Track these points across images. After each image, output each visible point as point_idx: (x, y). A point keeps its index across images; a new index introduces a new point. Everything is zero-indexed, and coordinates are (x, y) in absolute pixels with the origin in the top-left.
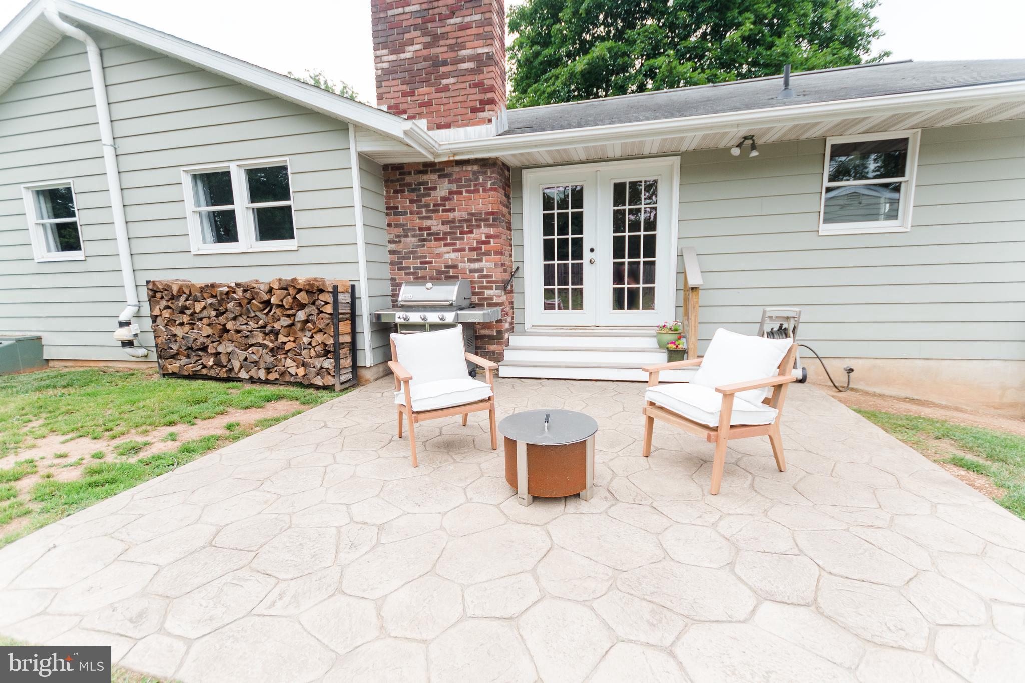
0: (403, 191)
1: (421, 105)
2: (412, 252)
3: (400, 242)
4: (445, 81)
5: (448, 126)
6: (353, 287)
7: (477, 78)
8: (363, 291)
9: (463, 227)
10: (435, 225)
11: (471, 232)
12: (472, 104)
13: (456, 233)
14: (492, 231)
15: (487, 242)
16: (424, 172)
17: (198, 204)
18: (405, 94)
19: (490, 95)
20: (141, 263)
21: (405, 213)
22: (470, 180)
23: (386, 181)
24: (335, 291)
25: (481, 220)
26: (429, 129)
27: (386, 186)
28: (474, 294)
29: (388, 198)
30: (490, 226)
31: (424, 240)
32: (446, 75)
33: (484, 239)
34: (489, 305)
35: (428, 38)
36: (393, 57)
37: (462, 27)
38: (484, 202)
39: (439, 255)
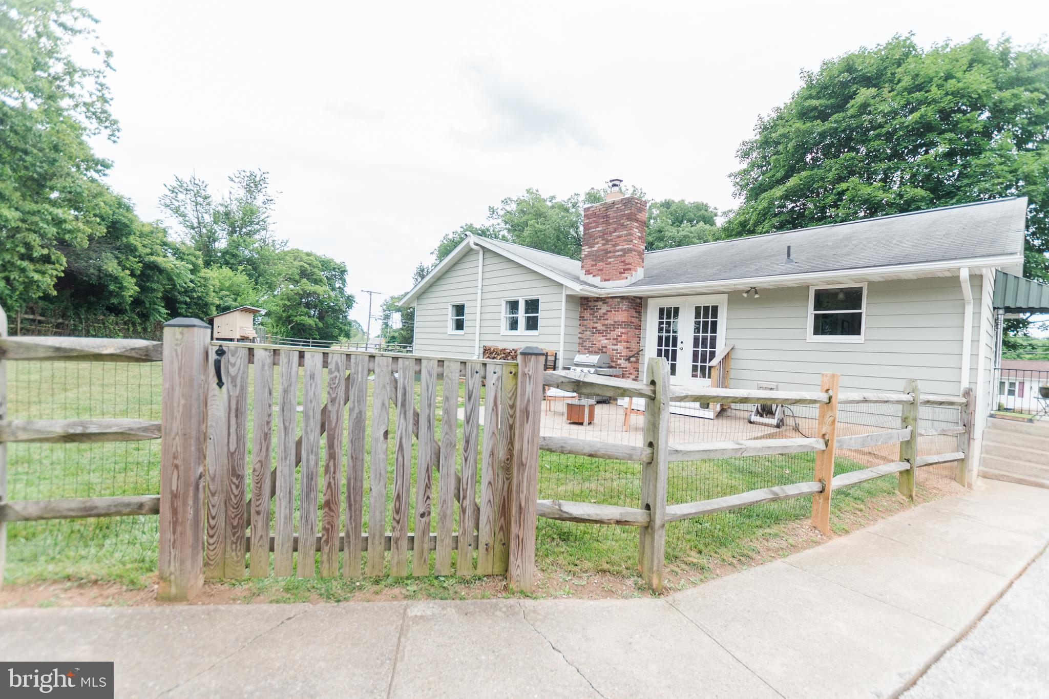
0: (587, 310)
1: (599, 270)
2: (588, 339)
3: (583, 333)
4: (609, 260)
5: (609, 280)
6: (556, 354)
7: (623, 259)
8: (560, 356)
9: (611, 328)
10: (599, 326)
11: (614, 330)
12: (620, 270)
14: (623, 331)
15: (621, 336)
16: (596, 301)
17: (506, 314)
18: (593, 266)
19: (627, 267)
20: (484, 337)
21: (587, 320)
22: (616, 306)
23: (581, 305)
24: (547, 355)
25: (619, 325)
26: (601, 281)
27: (581, 307)
29: (581, 312)
30: (622, 328)
31: (594, 333)
32: (610, 258)
33: (619, 334)
35: (604, 242)
36: (590, 250)
37: (619, 237)
38: (621, 315)
39: (600, 341)
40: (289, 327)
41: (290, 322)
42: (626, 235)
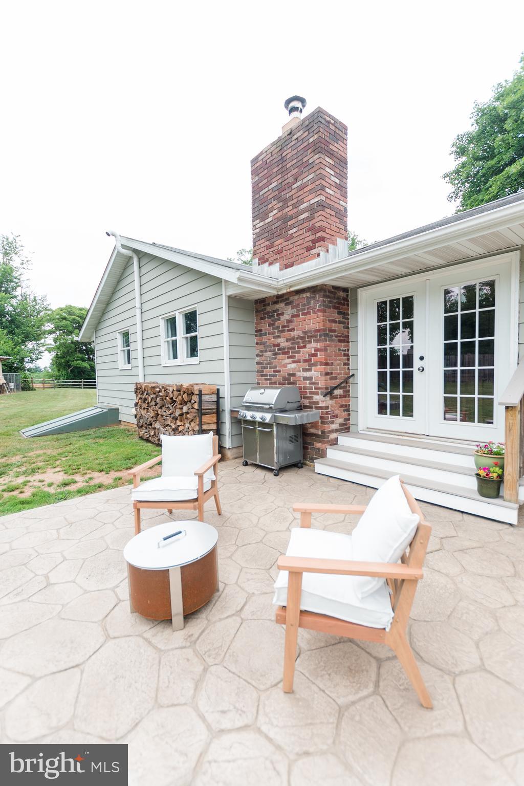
0: (264, 318)
1: (277, 253)
2: (269, 363)
3: (262, 355)
4: (291, 232)
5: (291, 265)
6: (218, 390)
7: (311, 223)
8: (226, 392)
9: (299, 342)
10: (283, 342)
11: (305, 347)
12: (306, 245)
13: (295, 348)
14: (319, 345)
15: (315, 355)
16: (276, 303)
17: (167, 337)
18: (268, 248)
19: (319, 235)
20: (148, 371)
21: (266, 334)
22: (305, 305)
23: (256, 312)
24: (202, 394)
25: (311, 337)
26: (281, 270)
27: (257, 316)
28: (305, 398)
29: (257, 324)
30: (317, 341)
31: (276, 354)
32: (292, 227)
33: (313, 352)
34: (317, 408)
35: (281, 204)
36: (262, 224)
37: (302, 188)
38: (314, 321)
39: (285, 366)
40: (69, 370)
41: (69, 366)
42: (313, 181)
